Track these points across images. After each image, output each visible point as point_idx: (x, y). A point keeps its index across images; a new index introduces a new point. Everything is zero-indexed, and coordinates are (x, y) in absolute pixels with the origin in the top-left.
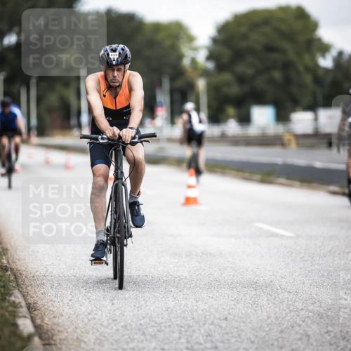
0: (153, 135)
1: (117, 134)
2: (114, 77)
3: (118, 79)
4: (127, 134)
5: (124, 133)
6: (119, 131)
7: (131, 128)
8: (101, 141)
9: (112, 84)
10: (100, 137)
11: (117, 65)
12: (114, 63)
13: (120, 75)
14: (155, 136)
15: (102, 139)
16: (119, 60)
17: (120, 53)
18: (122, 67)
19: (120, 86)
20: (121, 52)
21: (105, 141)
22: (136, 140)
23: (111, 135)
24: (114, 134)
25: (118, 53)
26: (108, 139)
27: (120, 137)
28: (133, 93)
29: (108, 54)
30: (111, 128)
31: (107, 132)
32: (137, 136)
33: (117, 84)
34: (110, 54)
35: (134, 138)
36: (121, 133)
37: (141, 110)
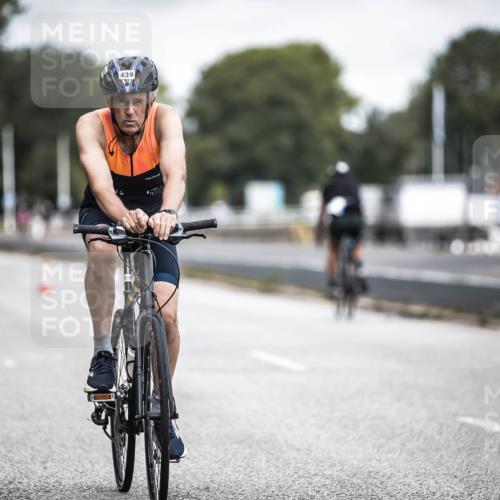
0: (212, 224)
1: (144, 223)
2: (129, 116)
3: (136, 119)
4: (163, 223)
5: (158, 221)
6: (147, 216)
7: (169, 211)
8: (114, 237)
9: (125, 129)
10: (111, 229)
11: (133, 92)
12: (127, 89)
13: (139, 112)
14: (215, 226)
15: (116, 232)
16: (137, 83)
17: (138, 72)
18: (143, 97)
19: (140, 133)
20: (141, 68)
21: (122, 236)
22: (179, 234)
23: (133, 225)
24: (139, 223)
25: (134, 71)
26: (128, 232)
27: (150, 229)
28: (164, 144)
29: (116, 74)
30: (132, 211)
31: (124, 219)
32: (180, 226)
33: (135, 129)
34: (120, 73)
35: (176, 229)
36: (151, 220)
37: (183, 178)
